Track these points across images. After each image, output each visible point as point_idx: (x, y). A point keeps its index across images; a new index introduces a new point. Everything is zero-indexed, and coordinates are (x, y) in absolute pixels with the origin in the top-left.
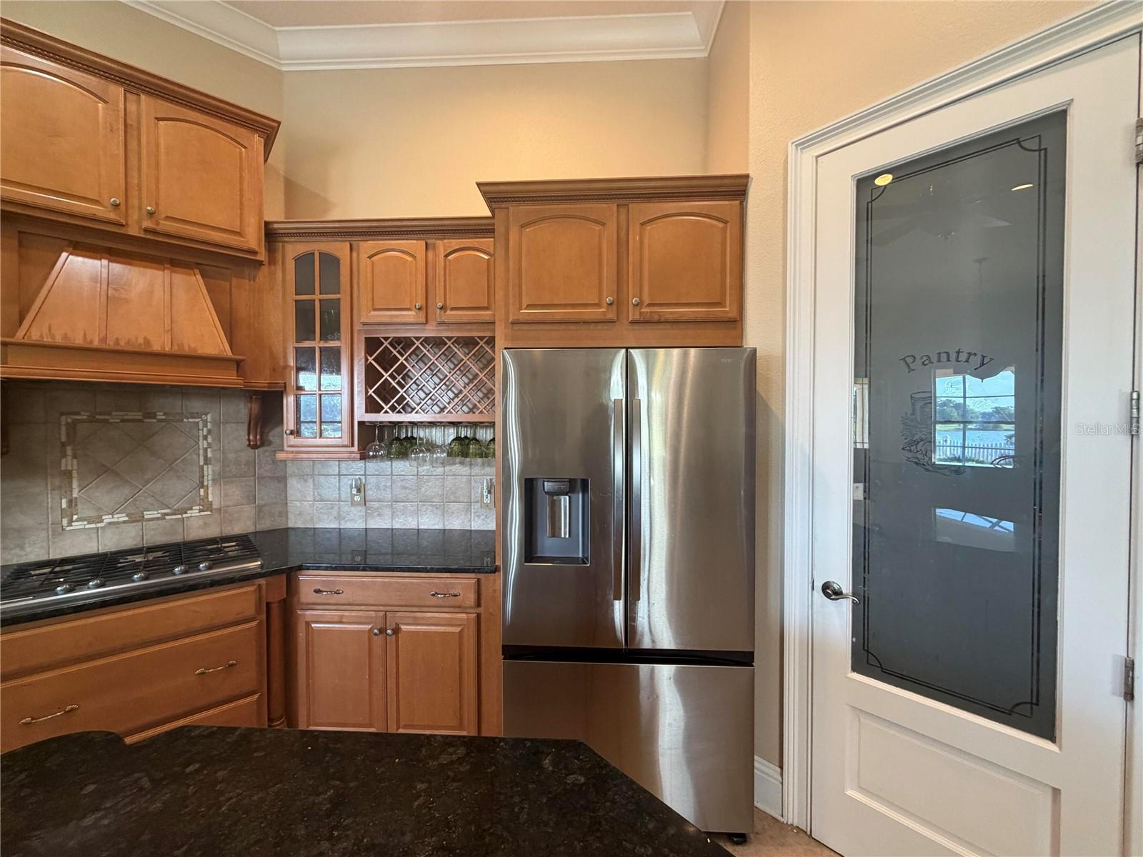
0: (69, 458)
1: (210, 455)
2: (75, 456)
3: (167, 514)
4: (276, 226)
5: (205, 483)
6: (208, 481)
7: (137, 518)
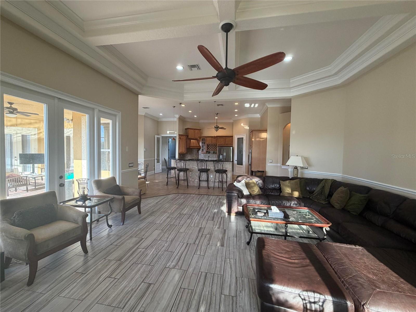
1: (195, 153)
4: (201, 137)
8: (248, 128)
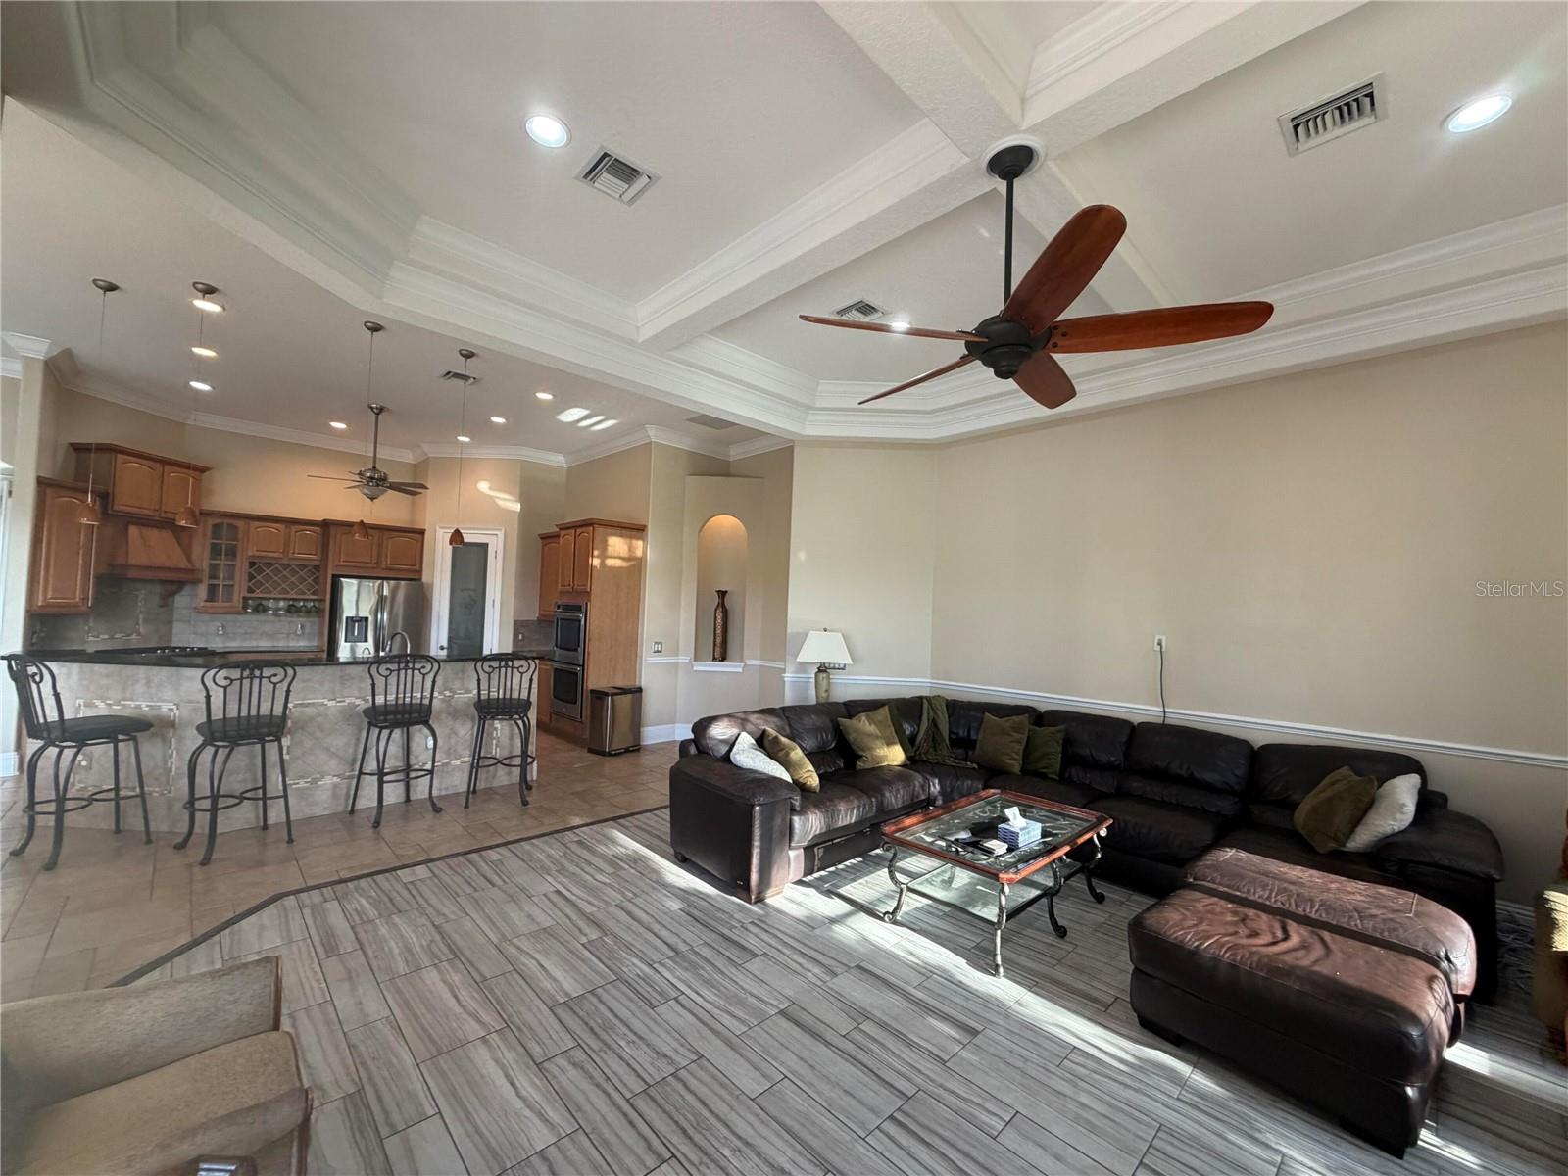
1: (142, 610)
5: (139, 623)
8: (517, 507)
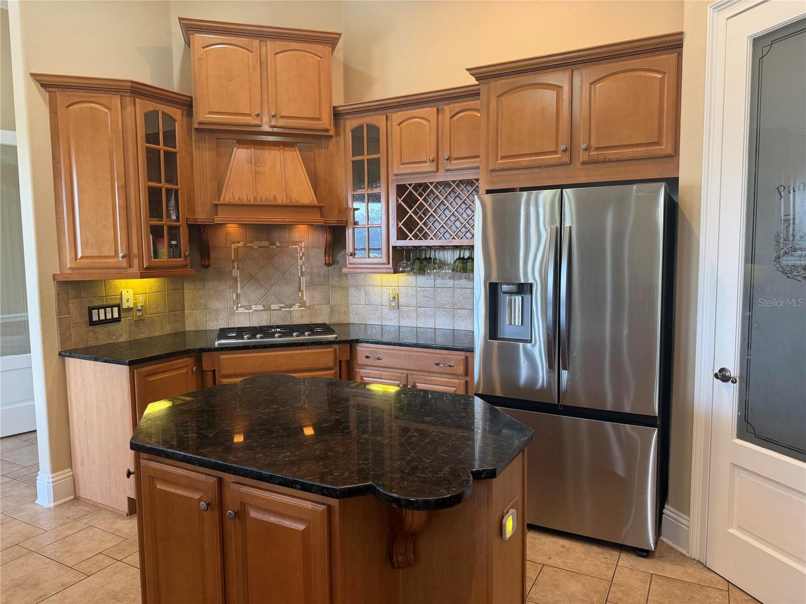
0: (236, 269)
1: (304, 270)
2: (238, 269)
3: (282, 307)
4: (340, 109)
5: (302, 289)
6: (303, 288)
7: (267, 309)
